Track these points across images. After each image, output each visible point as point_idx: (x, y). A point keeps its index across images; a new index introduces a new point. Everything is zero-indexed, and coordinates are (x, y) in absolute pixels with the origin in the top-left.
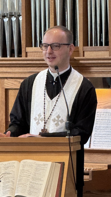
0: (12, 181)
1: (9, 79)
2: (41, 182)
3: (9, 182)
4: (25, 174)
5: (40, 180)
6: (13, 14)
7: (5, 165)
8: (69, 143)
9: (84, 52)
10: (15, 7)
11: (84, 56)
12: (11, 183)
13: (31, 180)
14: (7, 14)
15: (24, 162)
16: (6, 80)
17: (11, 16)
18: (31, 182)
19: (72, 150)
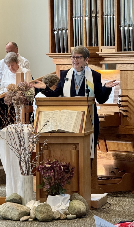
0: (56, 121)
1: (62, 65)
2: (71, 122)
3: (54, 122)
4: (63, 117)
5: (71, 121)
6: (64, 28)
7: (52, 113)
8: (88, 100)
9: (101, 49)
10: (65, 25)
11: (101, 52)
12: (55, 123)
13: (66, 121)
14: (61, 29)
15: (63, 111)
16: (60, 65)
17: (63, 29)
18: (66, 122)
19: (89, 104)
